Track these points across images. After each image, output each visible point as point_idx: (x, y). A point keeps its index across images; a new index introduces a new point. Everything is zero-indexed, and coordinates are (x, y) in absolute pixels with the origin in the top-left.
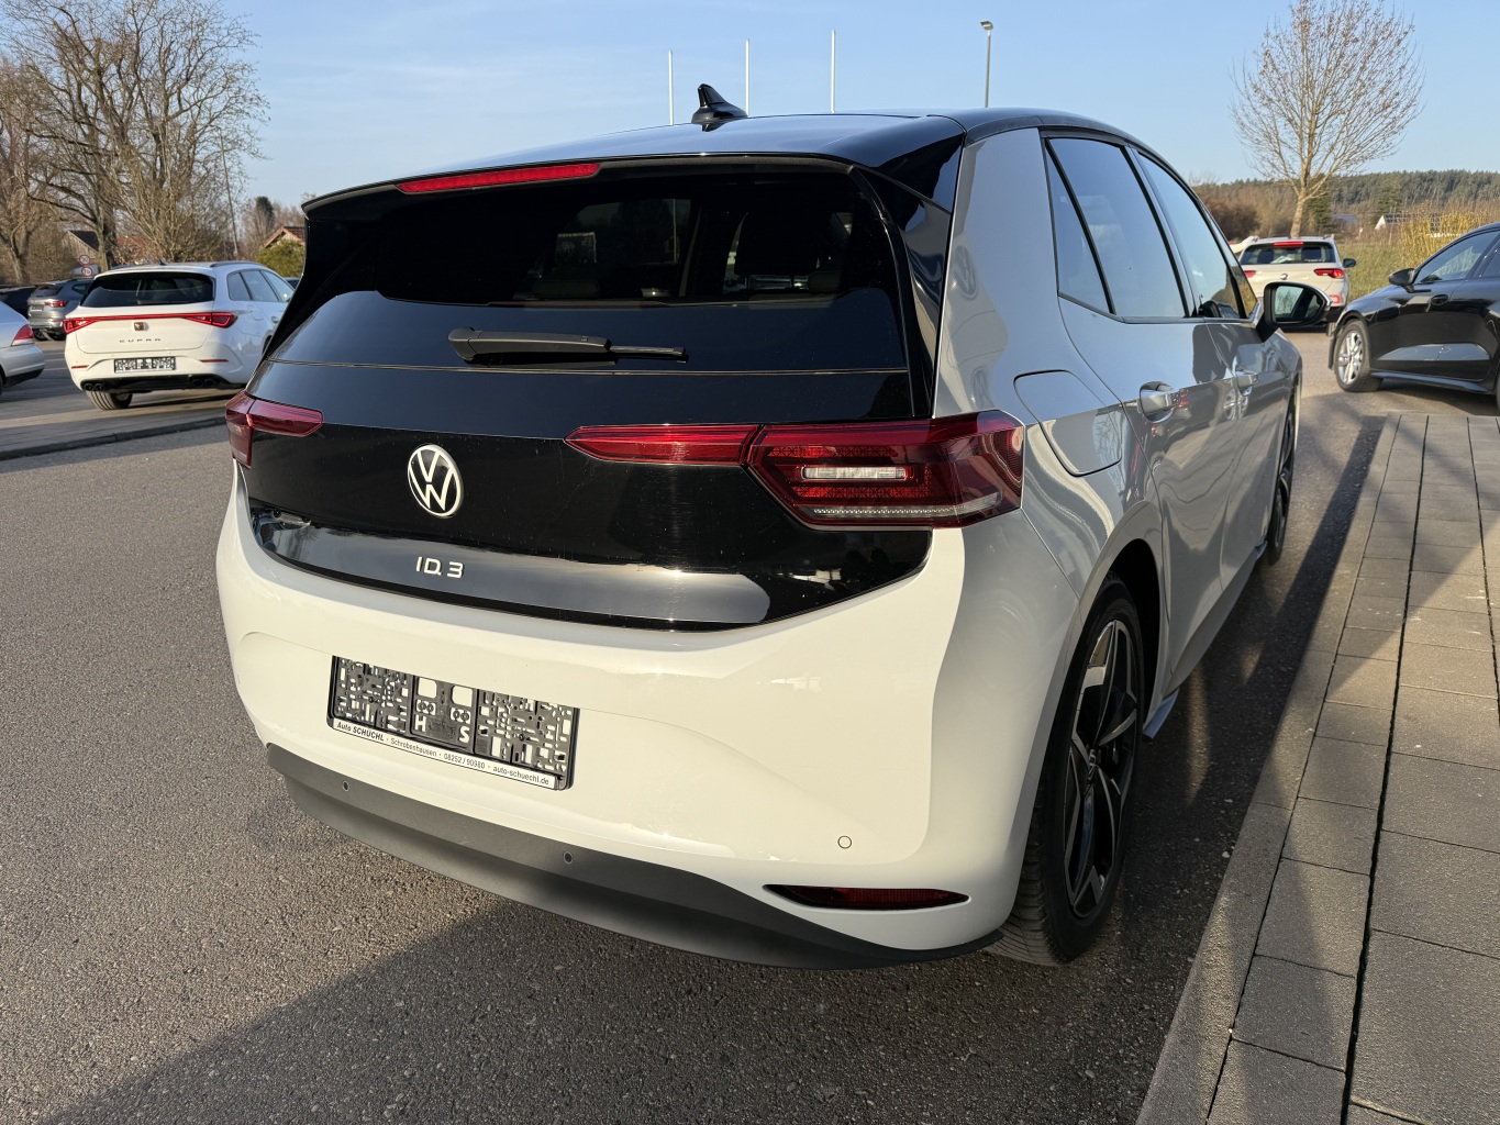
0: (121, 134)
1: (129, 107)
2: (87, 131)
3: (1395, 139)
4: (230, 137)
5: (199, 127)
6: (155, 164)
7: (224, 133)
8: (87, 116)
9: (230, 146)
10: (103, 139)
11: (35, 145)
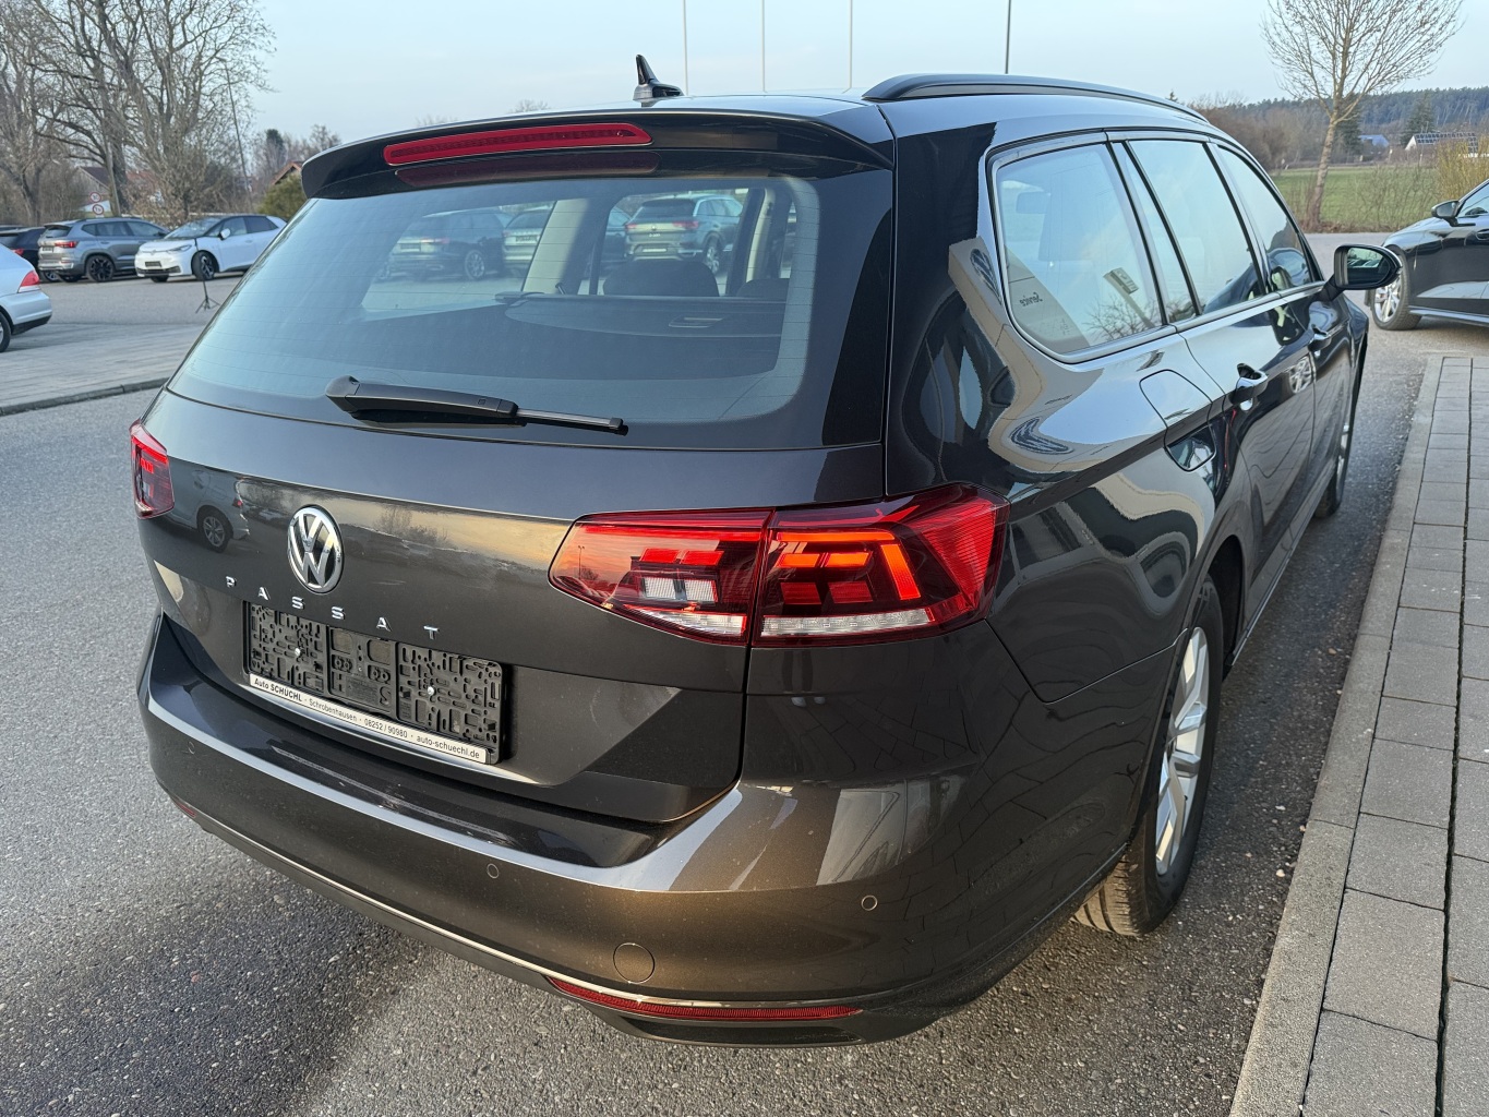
0: (126, 67)
1: (133, 40)
2: (92, 65)
3: (1432, 57)
4: (236, 69)
5: (204, 59)
6: (161, 98)
7: (230, 65)
8: (92, 50)
9: (236, 79)
10: (108, 74)
11: (40, 79)
